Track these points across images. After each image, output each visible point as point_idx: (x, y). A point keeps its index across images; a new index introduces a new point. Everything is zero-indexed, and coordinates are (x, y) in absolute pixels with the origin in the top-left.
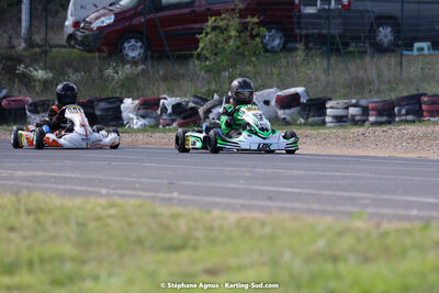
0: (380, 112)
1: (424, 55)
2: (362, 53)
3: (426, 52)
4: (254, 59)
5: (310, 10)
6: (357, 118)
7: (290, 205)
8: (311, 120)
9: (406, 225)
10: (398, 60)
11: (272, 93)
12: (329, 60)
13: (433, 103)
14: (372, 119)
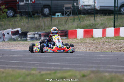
0: (45, 36)
1: (59, 17)
2: (39, 17)
3: (60, 16)
4: (4, 20)
5: (22, 4)
6: (38, 38)
7: (13, 66)
8: (23, 39)
9: (49, 72)
10: (51, 19)
11: (10, 30)
12: (28, 19)
13: (62, 33)
14: (42, 38)
